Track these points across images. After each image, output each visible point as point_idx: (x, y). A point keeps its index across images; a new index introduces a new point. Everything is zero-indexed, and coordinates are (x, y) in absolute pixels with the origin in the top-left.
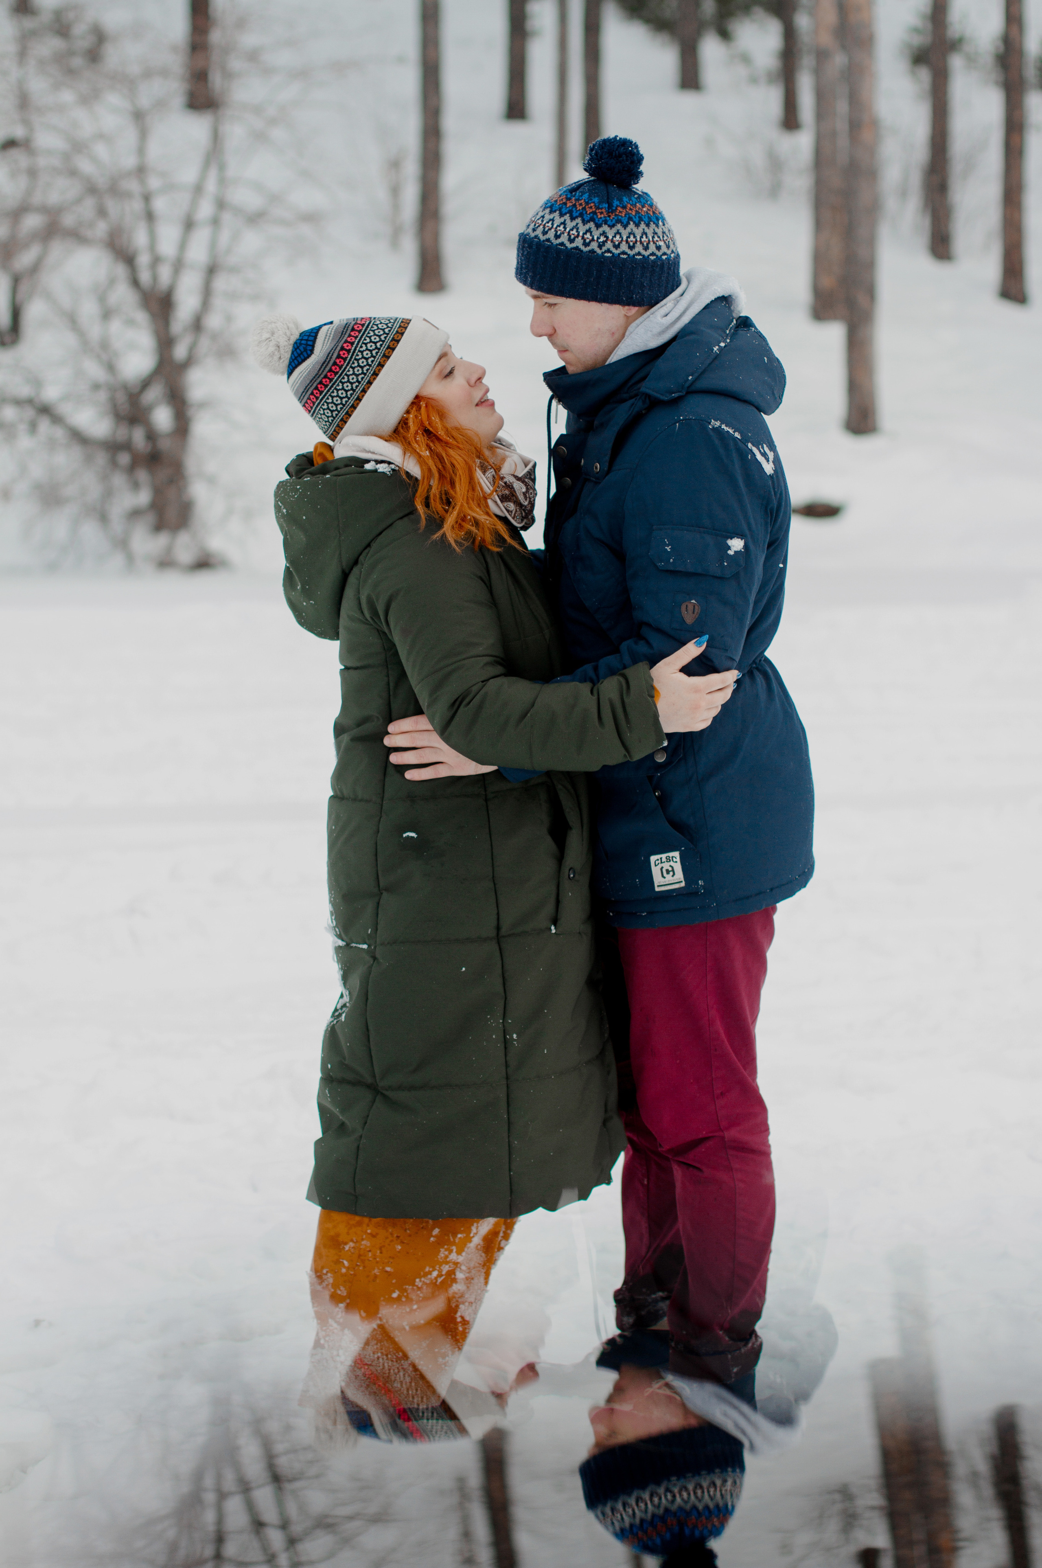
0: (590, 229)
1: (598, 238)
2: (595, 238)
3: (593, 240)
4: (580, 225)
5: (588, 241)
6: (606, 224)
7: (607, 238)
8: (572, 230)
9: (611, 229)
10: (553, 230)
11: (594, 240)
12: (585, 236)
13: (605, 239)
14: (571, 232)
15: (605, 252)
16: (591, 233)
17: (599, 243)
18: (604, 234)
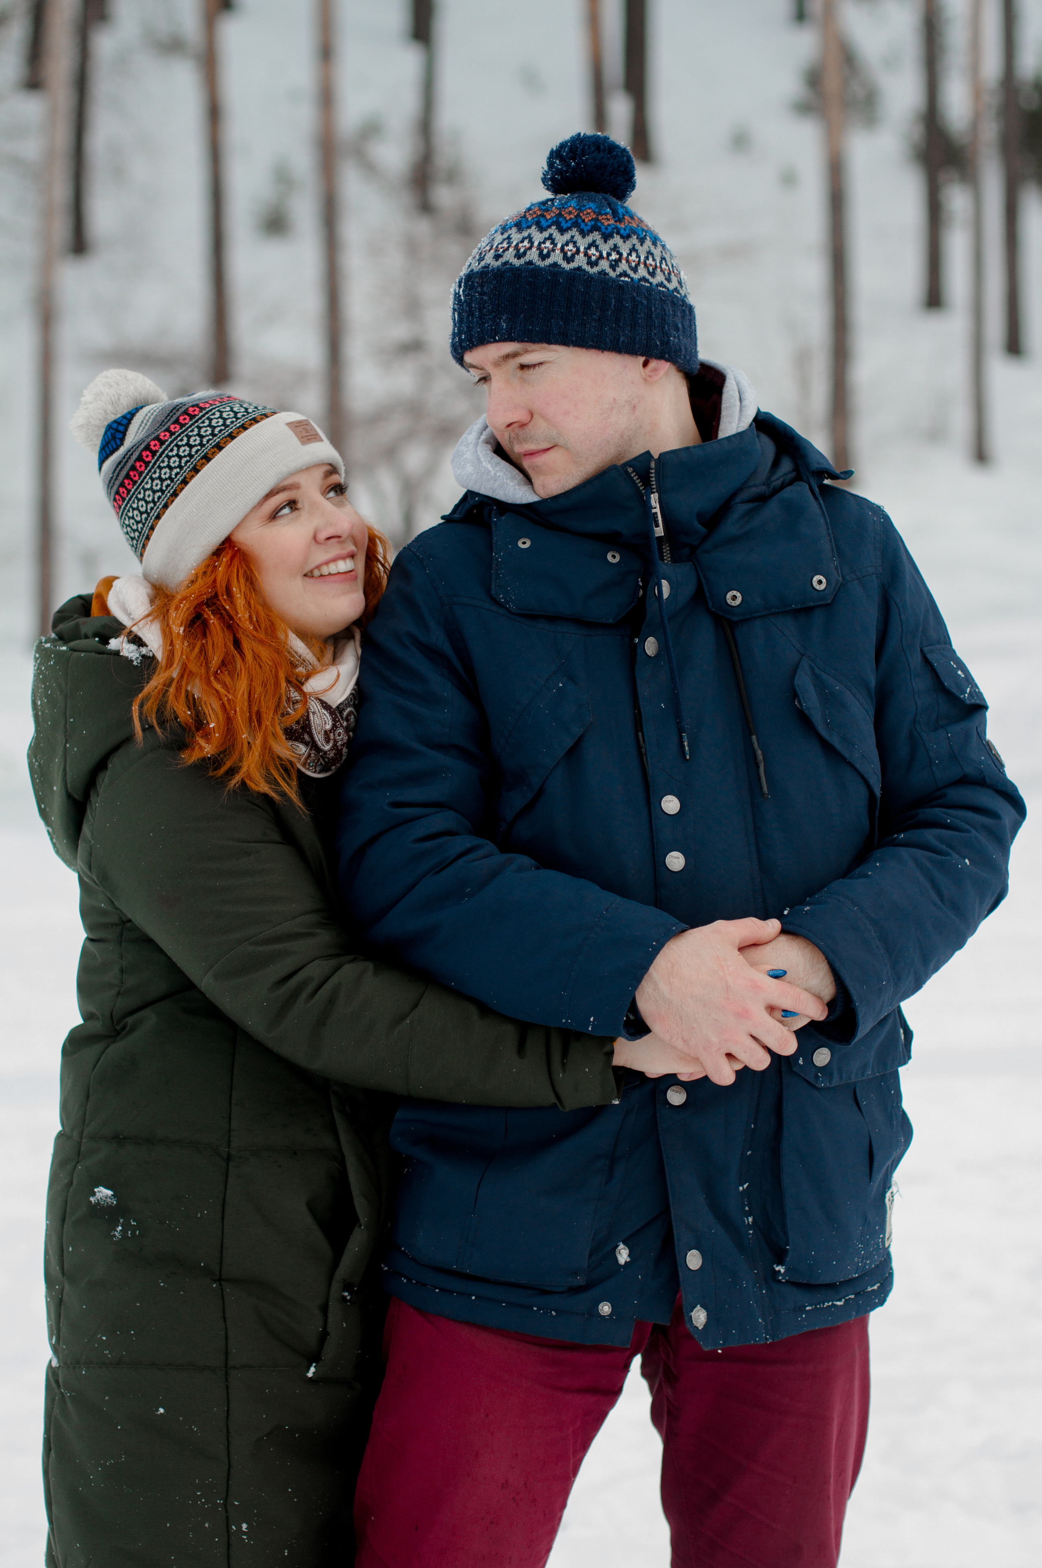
0: (594, 241)
1: (609, 254)
2: (605, 255)
3: (601, 257)
4: (578, 238)
5: (594, 258)
6: (618, 233)
7: (620, 254)
8: (567, 244)
9: (624, 242)
10: (534, 249)
11: (603, 258)
12: (590, 252)
13: (618, 256)
14: (566, 248)
15: (621, 275)
16: (597, 247)
17: (611, 261)
18: (615, 248)
